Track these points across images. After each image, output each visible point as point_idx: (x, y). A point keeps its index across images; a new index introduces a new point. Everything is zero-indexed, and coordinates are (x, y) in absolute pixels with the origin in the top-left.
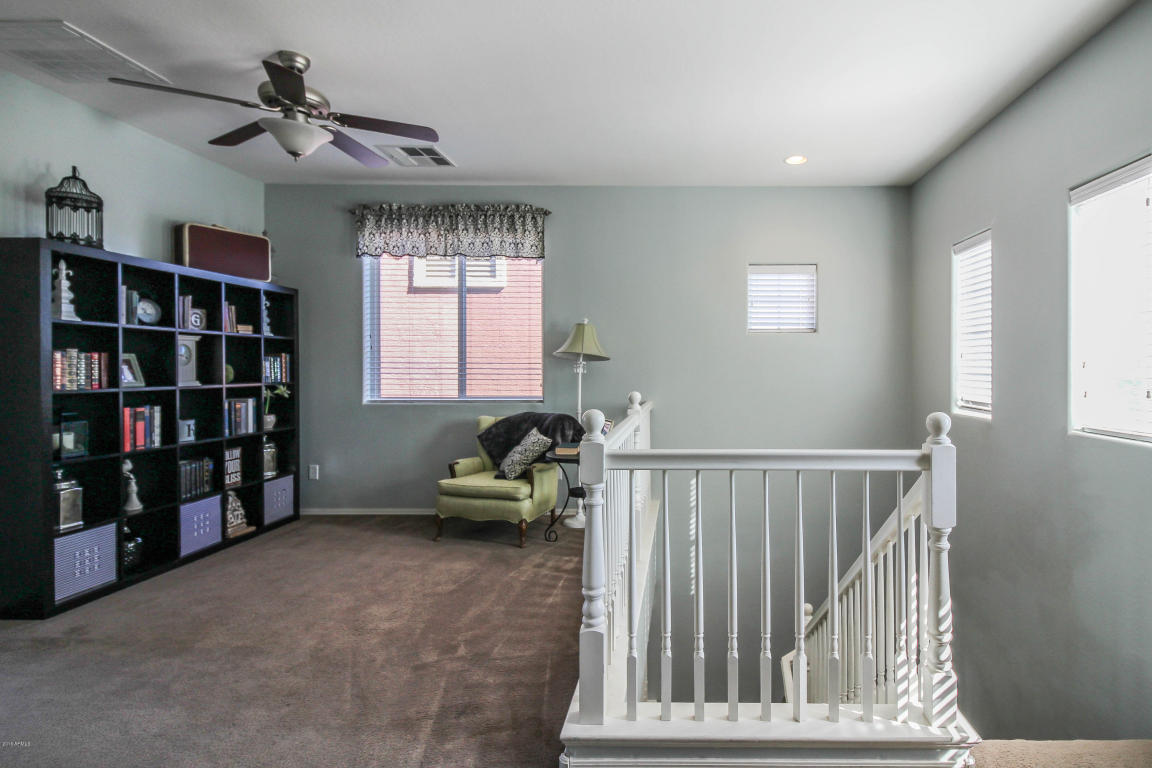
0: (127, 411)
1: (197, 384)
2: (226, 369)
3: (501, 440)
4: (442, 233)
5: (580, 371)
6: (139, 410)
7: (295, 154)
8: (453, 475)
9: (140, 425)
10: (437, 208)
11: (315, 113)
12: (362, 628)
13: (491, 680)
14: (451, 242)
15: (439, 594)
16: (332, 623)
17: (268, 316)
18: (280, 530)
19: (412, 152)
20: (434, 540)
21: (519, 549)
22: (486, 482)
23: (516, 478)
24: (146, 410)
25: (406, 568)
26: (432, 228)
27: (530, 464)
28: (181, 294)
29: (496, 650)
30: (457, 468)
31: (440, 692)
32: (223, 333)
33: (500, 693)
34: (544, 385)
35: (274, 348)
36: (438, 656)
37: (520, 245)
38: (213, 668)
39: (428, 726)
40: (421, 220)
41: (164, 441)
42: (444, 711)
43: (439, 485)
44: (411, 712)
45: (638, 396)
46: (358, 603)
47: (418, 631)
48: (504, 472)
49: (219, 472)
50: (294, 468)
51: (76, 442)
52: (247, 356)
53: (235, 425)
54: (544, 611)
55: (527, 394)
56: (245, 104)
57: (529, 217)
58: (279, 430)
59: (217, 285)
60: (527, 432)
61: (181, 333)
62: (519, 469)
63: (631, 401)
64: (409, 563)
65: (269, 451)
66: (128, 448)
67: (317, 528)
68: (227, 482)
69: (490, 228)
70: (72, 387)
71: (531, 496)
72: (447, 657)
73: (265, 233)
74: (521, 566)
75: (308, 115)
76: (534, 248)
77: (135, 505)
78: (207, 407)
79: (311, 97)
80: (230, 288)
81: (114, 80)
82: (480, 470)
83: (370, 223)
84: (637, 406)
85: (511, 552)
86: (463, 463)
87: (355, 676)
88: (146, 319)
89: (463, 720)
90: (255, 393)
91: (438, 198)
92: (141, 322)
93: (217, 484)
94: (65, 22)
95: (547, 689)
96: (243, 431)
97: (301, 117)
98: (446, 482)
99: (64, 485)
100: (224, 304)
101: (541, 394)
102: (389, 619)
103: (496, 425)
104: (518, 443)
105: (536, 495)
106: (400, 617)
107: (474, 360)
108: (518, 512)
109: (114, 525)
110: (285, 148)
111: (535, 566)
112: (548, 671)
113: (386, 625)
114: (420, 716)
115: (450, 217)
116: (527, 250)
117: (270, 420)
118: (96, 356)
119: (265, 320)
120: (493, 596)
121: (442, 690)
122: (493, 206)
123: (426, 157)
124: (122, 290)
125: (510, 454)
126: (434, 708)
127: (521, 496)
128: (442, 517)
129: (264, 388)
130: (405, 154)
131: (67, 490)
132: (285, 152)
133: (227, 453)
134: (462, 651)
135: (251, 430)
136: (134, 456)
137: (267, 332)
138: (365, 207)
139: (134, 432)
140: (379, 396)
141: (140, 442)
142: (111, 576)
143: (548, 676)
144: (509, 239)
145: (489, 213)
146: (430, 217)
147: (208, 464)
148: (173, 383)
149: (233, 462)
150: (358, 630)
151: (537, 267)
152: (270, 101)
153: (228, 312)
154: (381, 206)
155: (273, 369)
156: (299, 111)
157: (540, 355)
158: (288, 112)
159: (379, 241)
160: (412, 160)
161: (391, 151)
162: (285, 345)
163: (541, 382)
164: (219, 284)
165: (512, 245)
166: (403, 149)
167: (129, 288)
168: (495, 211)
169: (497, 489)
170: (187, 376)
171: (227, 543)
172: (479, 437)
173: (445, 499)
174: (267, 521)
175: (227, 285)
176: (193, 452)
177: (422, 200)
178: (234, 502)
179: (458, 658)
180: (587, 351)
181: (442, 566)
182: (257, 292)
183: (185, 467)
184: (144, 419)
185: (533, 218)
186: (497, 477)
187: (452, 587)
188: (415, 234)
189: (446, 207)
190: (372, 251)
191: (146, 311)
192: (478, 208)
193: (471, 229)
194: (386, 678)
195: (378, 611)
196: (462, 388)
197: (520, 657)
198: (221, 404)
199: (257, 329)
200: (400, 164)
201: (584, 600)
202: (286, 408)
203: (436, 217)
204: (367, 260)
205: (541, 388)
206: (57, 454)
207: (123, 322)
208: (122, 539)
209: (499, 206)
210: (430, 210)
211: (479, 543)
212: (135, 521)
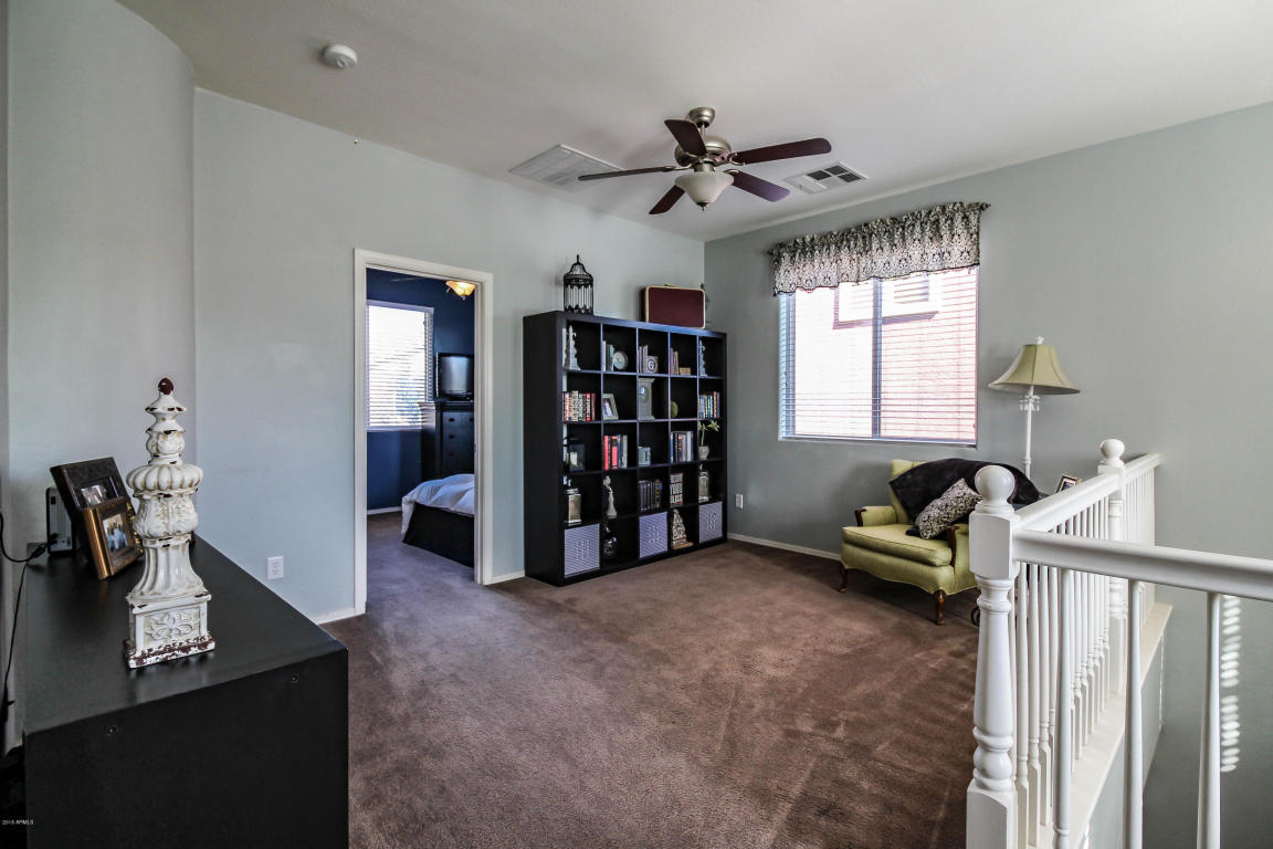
0: (607, 438)
1: (652, 418)
2: (672, 406)
3: (918, 490)
4: (854, 256)
5: (1030, 407)
6: (614, 438)
7: (702, 204)
8: (860, 523)
9: (615, 449)
10: (849, 231)
11: (718, 160)
12: (750, 667)
13: (865, 785)
14: (864, 265)
15: (831, 654)
16: (727, 652)
17: (704, 359)
18: (711, 550)
19: (819, 176)
20: (839, 591)
21: (934, 625)
22: (895, 536)
23: (933, 538)
24: (617, 438)
25: (804, 614)
26: (844, 255)
27: (953, 523)
28: (640, 345)
29: (880, 748)
30: (864, 515)
31: (807, 774)
32: (669, 376)
33: (873, 809)
34: (977, 426)
35: (708, 387)
36: (816, 727)
37: (946, 254)
38: (634, 662)
39: (785, 809)
40: (833, 247)
41: (629, 464)
42: (805, 800)
43: (843, 532)
44: (773, 783)
45: (1118, 447)
46: (753, 639)
47: (800, 690)
48: (917, 528)
49: (666, 493)
50: (722, 495)
51: (579, 460)
52: (687, 393)
53: (678, 454)
54: (952, 718)
55: (955, 436)
56: (665, 170)
57: (958, 217)
58: (711, 460)
59: (663, 335)
60: (950, 484)
61: (641, 377)
62: (936, 528)
63: (1105, 453)
64: (808, 610)
65: (703, 479)
66: (607, 467)
67: (740, 555)
68: (672, 501)
69: (909, 240)
70: (575, 419)
71: (952, 563)
72: (823, 733)
73: (702, 286)
74: (932, 648)
75: (713, 164)
76: (965, 254)
77: (612, 513)
78: (658, 437)
79: (711, 145)
80: (674, 336)
81: (583, 178)
82: (893, 521)
83: (786, 261)
84: (1116, 462)
85: (923, 626)
86: (871, 512)
87: (732, 715)
88: (620, 367)
89: (823, 822)
90: (692, 427)
91: (851, 220)
92: (616, 369)
93: (665, 505)
94: (563, 146)
95: (936, 833)
96: (684, 460)
97: (706, 167)
98: (852, 530)
99: (571, 491)
100: (670, 350)
101: (973, 437)
102: (776, 666)
103: (912, 471)
104: (939, 496)
105: (960, 563)
106: (787, 666)
107: (889, 396)
108: (933, 581)
109: (598, 525)
110: (694, 199)
111: (953, 654)
112: (943, 806)
113: (771, 672)
114: (779, 792)
115: (864, 237)
116: (955, 258)
117: (704, 452)
118: (588, 396)
119: (701, 363)
120: (889, 677)
121: (808, 772)
122: (913, 214)
123: (834, 177)
124: (604, 343)
125: (927, 508)
126: (796, 790)
127: (938, 562)
128: (847, 567)
129: (699, 424)
130: (811, 180)
131: (573, 495)
132: (695, 204)
133: (672, 476)
134: (840, 732)
135: (689, 459)
136: (611, 473)
137: (702, 373)
138: (782, 245)
139: (611, 454)
140: (794, 433)
141: (615, 463)
142: (595, 564)
143: (941, 814)
144: (932, 249)
145: (909, 223)
146: (842, 242)
147: (658, 485)
148: (635, 417)
149: (676, 483)
150: (746, 668)
151: (968, 279)
152: (683, 161)
153: (673, 357)
154: (796, 242)
155: (706, 406)
156: (706, 162)
157: (973, 388)
158: (697, 166)
159: (793, 277)
160: (820, 184)
161: (798, 181)
162: (716, 385)
163: (973, 422)
164: (666, 333)
165: (937, 256)
166: (809, 175)
167: (607, 343)
168: (916, 218)
169: (908, 548)
170: (644, 413)
171: (671, 553)
172: (891, 483)
173: (849, 548)
174: (702, 539)
175: (672, 334)
176: (650, 474)
177: (835, 227)
178: (677, 520)
179: (834, 740)
180: (1039, 381)
181: (840, 622)
182: (693, 338)
183: (643, 485)
184: (617, 445)
185: (965, 217)
186: (909, 533)
187: (846, 650)
188: (827, 263)
189: (858, 228)
190: (787, 289)
191: (619, 360)
192: (894, 220)
193: (887, 247)
194: (758, 732)
195: (769, 653)
196: (876, 427)
197: (909, 770)
198: (668, 437)
199: (694, 372)
200: (810, 192)
201: (977, 746)
202: (717, 440)
203: (848, 241)
204: (783, 298)
205: (973, 430)
206: (566, 467)
207: (604, 368)
208: (604, 537)
209: (920, 212)
210: (843, 235)
211: (886, 605)
212: (611, 523)
